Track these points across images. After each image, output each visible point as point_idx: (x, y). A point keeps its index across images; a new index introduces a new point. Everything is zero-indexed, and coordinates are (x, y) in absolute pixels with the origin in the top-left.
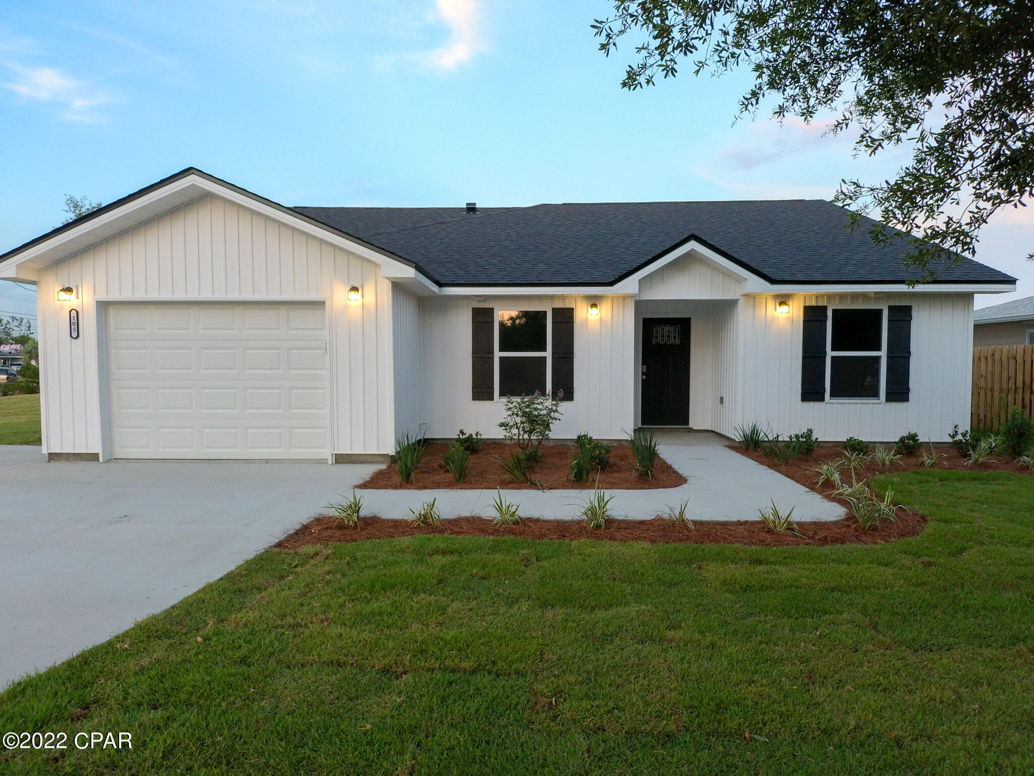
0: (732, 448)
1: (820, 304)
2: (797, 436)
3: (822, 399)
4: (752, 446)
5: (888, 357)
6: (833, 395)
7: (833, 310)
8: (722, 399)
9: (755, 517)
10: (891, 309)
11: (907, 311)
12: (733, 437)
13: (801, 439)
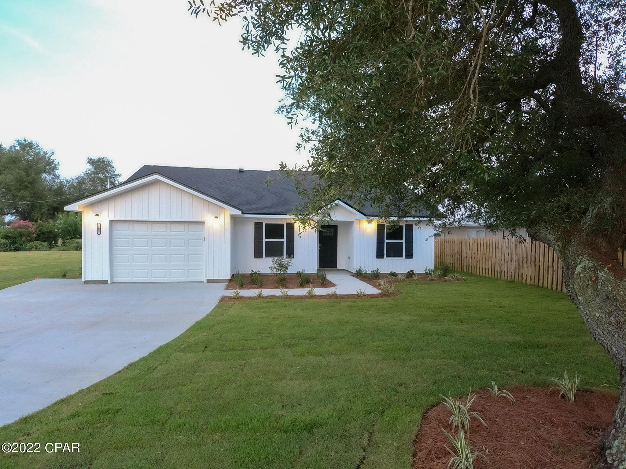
0: (352, 276)
1: (382, 224)
2: (374, 271)
3: (383, 257)
4: (359, 275)
5: (405, 243)
6: (387, 256)
7: (387, 226)
8: (349, 257)
9: (355, 293)
10: (406, 225)
11: (411, 226)
12: (353, 272)
13: (375, 272)
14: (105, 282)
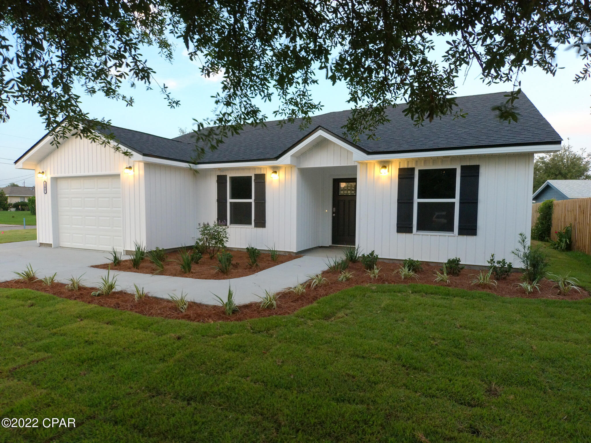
1: (410, 166)
3: (411, 232)
5: (460, 203)
6: (419, 228)
7: (419, 170)
10: (463, 168)
11: (476, 169)
14: (50, 245)
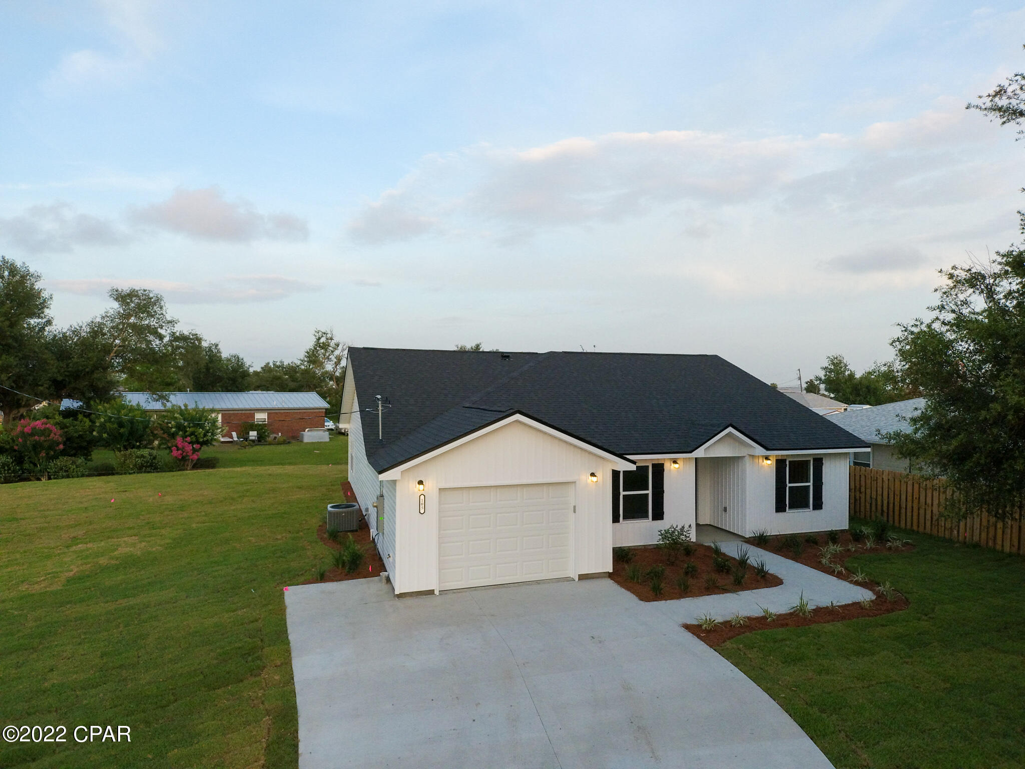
0: (748, 543)
1: (784, 460)
3: (785, 511)
4: (763, 542)
5: (813, 485)
6: (790, 508)
7: (789, 463)
8: (725, 508)
10: (814, 462)
11: (821, 463)
12: (740, 534)
14: (431, 592)
